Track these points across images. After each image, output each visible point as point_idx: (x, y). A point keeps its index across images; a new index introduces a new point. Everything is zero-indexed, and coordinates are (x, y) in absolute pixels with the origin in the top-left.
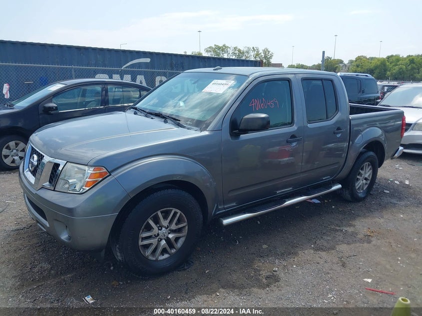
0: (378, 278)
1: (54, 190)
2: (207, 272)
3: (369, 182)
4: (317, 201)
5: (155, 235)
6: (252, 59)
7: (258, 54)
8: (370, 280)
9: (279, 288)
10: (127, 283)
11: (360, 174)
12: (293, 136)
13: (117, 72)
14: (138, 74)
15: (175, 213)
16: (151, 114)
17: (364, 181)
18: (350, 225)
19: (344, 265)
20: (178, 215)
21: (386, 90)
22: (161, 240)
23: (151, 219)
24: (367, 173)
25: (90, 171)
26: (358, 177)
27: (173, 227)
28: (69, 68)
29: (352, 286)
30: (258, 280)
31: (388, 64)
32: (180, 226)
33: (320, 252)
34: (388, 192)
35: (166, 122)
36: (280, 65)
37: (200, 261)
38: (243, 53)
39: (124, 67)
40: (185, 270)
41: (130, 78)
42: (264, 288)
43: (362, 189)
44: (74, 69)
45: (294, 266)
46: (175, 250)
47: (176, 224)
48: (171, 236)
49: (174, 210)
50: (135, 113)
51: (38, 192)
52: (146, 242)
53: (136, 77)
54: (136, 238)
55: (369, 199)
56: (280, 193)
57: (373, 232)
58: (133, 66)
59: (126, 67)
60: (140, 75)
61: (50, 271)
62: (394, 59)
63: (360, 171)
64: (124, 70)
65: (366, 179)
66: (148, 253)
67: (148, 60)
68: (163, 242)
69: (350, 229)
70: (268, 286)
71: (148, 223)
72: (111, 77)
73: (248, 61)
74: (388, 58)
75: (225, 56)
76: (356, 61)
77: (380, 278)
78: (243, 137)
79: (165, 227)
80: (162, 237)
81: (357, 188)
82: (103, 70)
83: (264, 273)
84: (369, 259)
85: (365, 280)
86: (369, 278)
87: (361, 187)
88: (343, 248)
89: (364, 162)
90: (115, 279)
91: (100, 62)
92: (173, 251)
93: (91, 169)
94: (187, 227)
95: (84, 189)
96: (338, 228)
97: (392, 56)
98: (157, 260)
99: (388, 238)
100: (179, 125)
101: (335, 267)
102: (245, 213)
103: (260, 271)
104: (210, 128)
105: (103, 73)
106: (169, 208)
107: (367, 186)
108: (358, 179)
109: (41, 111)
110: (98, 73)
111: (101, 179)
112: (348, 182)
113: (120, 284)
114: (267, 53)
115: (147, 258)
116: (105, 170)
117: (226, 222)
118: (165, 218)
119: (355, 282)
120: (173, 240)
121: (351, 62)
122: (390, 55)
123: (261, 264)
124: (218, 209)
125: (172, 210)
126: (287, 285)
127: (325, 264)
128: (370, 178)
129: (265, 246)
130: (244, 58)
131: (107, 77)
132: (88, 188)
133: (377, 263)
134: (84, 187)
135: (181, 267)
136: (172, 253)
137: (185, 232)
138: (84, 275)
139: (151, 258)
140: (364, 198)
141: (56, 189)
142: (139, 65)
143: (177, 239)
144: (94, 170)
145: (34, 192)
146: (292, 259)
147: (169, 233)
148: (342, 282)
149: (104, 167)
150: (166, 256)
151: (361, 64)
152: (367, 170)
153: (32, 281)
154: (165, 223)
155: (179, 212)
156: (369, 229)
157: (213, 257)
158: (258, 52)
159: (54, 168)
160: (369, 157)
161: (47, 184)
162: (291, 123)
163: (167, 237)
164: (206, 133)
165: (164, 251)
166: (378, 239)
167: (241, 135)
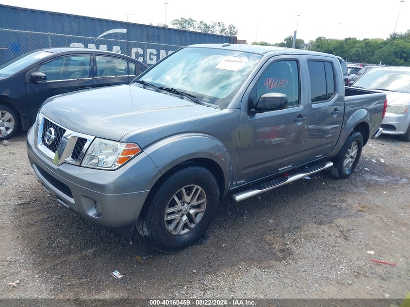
0: (378, 250)
1: (80, 166)
2: (223, 245)
3: (354, 160)
4: (308, 178)
5: (178, 211)
6: (218, 33)
7: (223, 30)
8: (372, 253)
9: (295, 261)
10: (150, 258)
11: (348, 153)
12: (300, 116)
13: (93, 42)
14: (114, 45)
15: (197, 189)
16: (162, 89)
17: (351, 159)
18: (343, 201)
19: (346, 239)
20: (199, 191)
21: (349, 72)
22: (183, 215)
23: (176, 195)
24: (353, 152)
25: (122, 147)
26: (346, 155)
27: (195, 203)
28: (46, 35)
29: (358, 258)
30: (272, 253)
31: (345, 46)
32: (200, 202)
33: (322, 226)
34: (368, 170)
35: (182, 98)
36: (244, 42)
37: (215, 235)
38: (209, 28)
39: (100, 36)
40: (202, 244)
41: (106, 48)
42: (281, 261)
43: (348, 167)
44: (51, 36)
45: (303, 240)
46: (194, 225)
47: (197, 200)
48: (192, 211)
49: (196, 187)
50: (144, 88)
51: (60, 168)
52: (170, 218)
53: (112, 48)
54: (162, 214)
55: (353, 176)
56: (282, 170)
57: (363, 207)
58: (109, 36)
59: (103, 37)
60: (116, 45)
61: (69, 247)
62: (351, 41)
63: (349, 150)
64: (101, 40)
65: (352, 157)
66: (171, 228)
67: (124, 31)
68: (185, 218)
69: (344, 205)
70: (284, 259)
71: (173, 199)
72: (86, 47)
73: (213, 36)
74: (347, 40)
75: (191, 29)
76: (316, 42)
77: (381, 250)
78: (258, 116)
79: (187, 203)
80: (184, 213)
81: (344, 165)
82: (78, 38)
83: (277, 246)
84: (367, 233)
85: (368, 252)
86: (371, 250)
87: (347, 166)
88: (341, 222)
89: (352, 142)
90: (137, 254)
91: (75, 30)
92: (193, 226)
93: (123, 145)
94: (206, 203)
95: (115, 166)
96: (332, 204)
97: (350, 38)
98: (178, 235)
99: (378, 213)
100: (197, 102)
101: (339, 240)
102: (254, 189)
103: (272, 244)
104: (230, 106)
105: (78, 42)
106: (192, 185)
107: (352, 163)
108: (346, 158)
109: (27, 80)
110: (73, 42)
111: (134, 155)
112: (338, 160)
113: (143, 258)
114: (232, 29)
115: (170, 233)
116: (138, 147)
117: (239, 197)
118: (188, 194)
119: (360, 255)
120: (193, 216)
121: (312, 42)
122: (347, 38)
123: (272, 238)
124: (232, 185)
125: (194, 186)
126: (301, 258)
127: (330, 238)
128: (355, 157)
129: (271, 221)
130: (210, 32)
131: (83, 46)
132: (120, 165)
133: (374, 237)
134: (116, 164)
135: (199, 241)
136: (192, 228)
137: (204, 208)
138: (105, 251)
139: (173, 233)
140: (349, 175)
141: (82, 165)
142: (116, 35)
143: (196, 214)
144: (126, 147)
145: (56, 167)
146: (299, 233)
147: (190, 209)
148: (349, 255)
149: (136, 143)
150: (186, 231)
151: (321, 45)
152: (354, 149)
153: (54, 256)
154: (187, 199)
155: (200, 188)
156: (360, 204)
157: (225, 231)
158: (224, 27)
159: (78, 143)
160: (357, 137)
161: (69, 159)
162: (298, 102)
163: (189, 213)
164: (226, 111)
165: (185, 226)
166: (370, 214)
167: (257, 114)
